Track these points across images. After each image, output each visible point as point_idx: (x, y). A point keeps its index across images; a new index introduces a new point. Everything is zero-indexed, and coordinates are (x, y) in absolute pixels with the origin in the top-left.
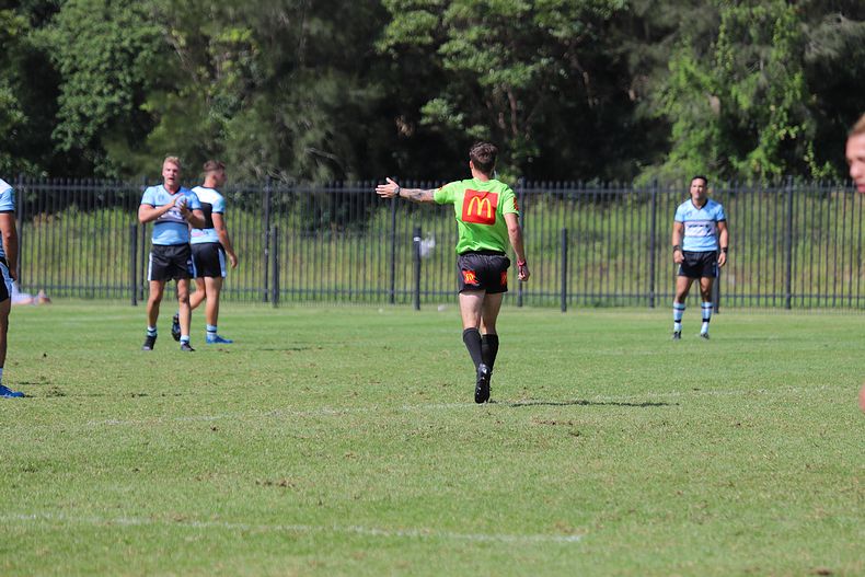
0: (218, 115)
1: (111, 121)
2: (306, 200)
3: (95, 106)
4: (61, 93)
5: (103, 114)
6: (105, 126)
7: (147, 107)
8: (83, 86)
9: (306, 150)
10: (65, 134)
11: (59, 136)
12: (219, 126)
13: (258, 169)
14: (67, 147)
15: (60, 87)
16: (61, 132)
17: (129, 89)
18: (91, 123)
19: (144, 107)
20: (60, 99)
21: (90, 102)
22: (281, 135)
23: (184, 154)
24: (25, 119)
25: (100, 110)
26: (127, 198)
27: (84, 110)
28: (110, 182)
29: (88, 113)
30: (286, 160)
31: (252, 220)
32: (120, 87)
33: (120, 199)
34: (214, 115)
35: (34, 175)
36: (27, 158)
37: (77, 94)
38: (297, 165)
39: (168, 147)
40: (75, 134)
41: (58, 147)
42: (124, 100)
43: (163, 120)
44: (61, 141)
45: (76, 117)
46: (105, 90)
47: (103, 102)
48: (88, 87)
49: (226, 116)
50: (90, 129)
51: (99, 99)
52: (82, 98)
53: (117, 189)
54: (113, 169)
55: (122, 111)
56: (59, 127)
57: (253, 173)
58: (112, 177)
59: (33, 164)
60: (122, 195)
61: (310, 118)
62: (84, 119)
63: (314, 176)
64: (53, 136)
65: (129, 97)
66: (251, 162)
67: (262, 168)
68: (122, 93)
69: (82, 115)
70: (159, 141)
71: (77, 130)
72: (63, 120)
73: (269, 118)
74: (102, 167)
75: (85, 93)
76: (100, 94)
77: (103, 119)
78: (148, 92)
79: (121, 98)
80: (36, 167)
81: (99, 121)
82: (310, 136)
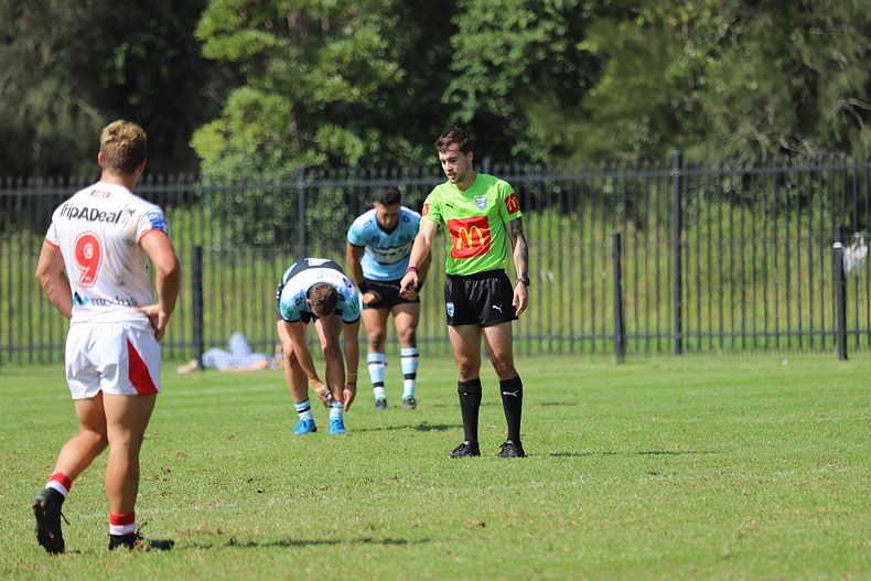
0: (699, 54)
1: (535, 71)
2: (839, 185)
3: (508, 47)
4: (456, 30)
5: (520, 60)
6: (526, 80)
7: (589, 45)
8: (489, 17)
9: (839, 104)
10: (463, 94)
11: (456, 99)
12: (698, 70)
13: (763, 138)
14: (467, 116)
15: (454, 20)
16: (458, 92)
17: (561, 19)
18: (503, 76)
19: (583, 46)
20: (455, 40)
21: (499, 42)
22: (798, 82)
23: (646, 119)
24: (401, 74)
25: (515, 54)
26: (564, 193)
27: (490, 55)
28: (538, 168)
29: (498, 61)
30: (805, 117)
31: (749, 219)
32: (548, 17)
33: (554, 196)
34: (692, 52)
35: (415, 163)
36: (406, 137)
37: (480, 29)
38: (822, 128)
39: (617, 108)
40: (478, 94)
41: (455, 116)
42: (553, 34)
43: (612, 65)
44: (458, 107)
45: (478, 68)
46: (523, 23)
47: (519, 41)
48: (497, 18)
49: (713, 54)
50: (501, 86)
51: (513, 37)
52: (488, 36)
53: (547, 180)
54: (542, 147)
55: (551, 54)
56: (455, 85)
57: (754, 144)
58: (540, 161)
59: (414, 145)
60: (557, 190)
61: (843, 52)
62: (493, 70)
63: (855, 145)
64: (445, 99)
65: (561, 31)
66: (747, 128)
67: (770, 136)
68: (549, 25)
69: (488, 63)
70: (603, 100)
71: (482, 88)
72: (459, 74)
73: (778, 53)
74: (522, 146)
75: (493, 28)
76: (515, 28)
77: (522, 68)
78: (589, 21)
79: (547, 32)
80: (419, 150)
81: (515, 72)
82: (843, 79)
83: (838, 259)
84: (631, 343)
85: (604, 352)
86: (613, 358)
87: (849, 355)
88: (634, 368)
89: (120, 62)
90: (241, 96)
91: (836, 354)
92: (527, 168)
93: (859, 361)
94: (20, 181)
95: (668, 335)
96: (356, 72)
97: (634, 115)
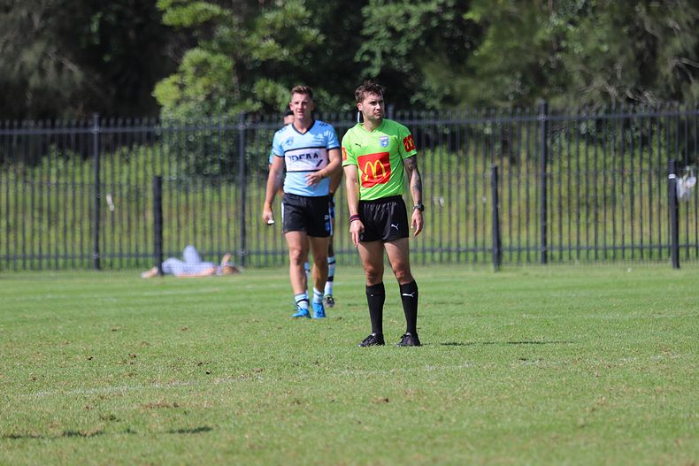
0: (561, 22)
1: (429, 36)
2: (673, 128)
3: (408, 16)
4: (365, 2)
5: (417, 27)
6: (422, 43)
7: (472, 15)
9: (673, 63)
10: (372, 54)
11: (366, 58)
12: (561, 35)
13: (612, 91)
14: (375, 72)
16: (367, 52)
18: (404, 40)
19: (468, 16)
20: (365, 10)
21: (401, 13)
22: (640, 45)
23: (519, 75)
24: (321, 38)
25: (413, 22)
26: (453, 134)
27: (393, 23)
28: (432, 114)
29: (399, 27)
30: (646, 73)
31: (601, 156)
33: (445, 136)
34: (556, 21)
35: (333, 110)
36: (325, 89)
38: (660, 82)
39: (495, 66)
40: (384, 54)
41: (365, 72)
42: (444, 6)
43: (491, 31)
44: (368, 64)
45: (384, 33)
47: (417, 11)
49: (572, 22)
50: (402, 48)
51: (412, 8)
52: (392, 8)
53: (439, 124)
54: (435, 97)
55: (442, 22)
56: (365, 46)
57: (605, 95)
58: (433, 108)
59: (332, 95)
60: (447, 131)
61: (677, 20)
62: (396, 35)
63: (686, 96)
64: (357, 59)
65: (451, 3)
66: (599, 82)
67: (618, 89)
69: (391, 29)
70: (484, 59)
71: (387, 49)
72: (368, 38)
73: (625, 21)
74: (419, 96)
76: (413, 1)
77: (419, 34)
79: (439, 5)
80: (336, 99)
81: (414, 36)
82: (677, 43)
83: (673, 187)
84: (506, 254)
85: (485, 262)
86: (491, 267)
87: (681, 265)
88: (508, 275)
89: (95, 27)
90: (193, 56)
91: (670, 263)
92: (423, 114)
93: (689, 269)
94: (16, 123)
95: (536, 248)
96: (286, 36)
97: (509, 71)
